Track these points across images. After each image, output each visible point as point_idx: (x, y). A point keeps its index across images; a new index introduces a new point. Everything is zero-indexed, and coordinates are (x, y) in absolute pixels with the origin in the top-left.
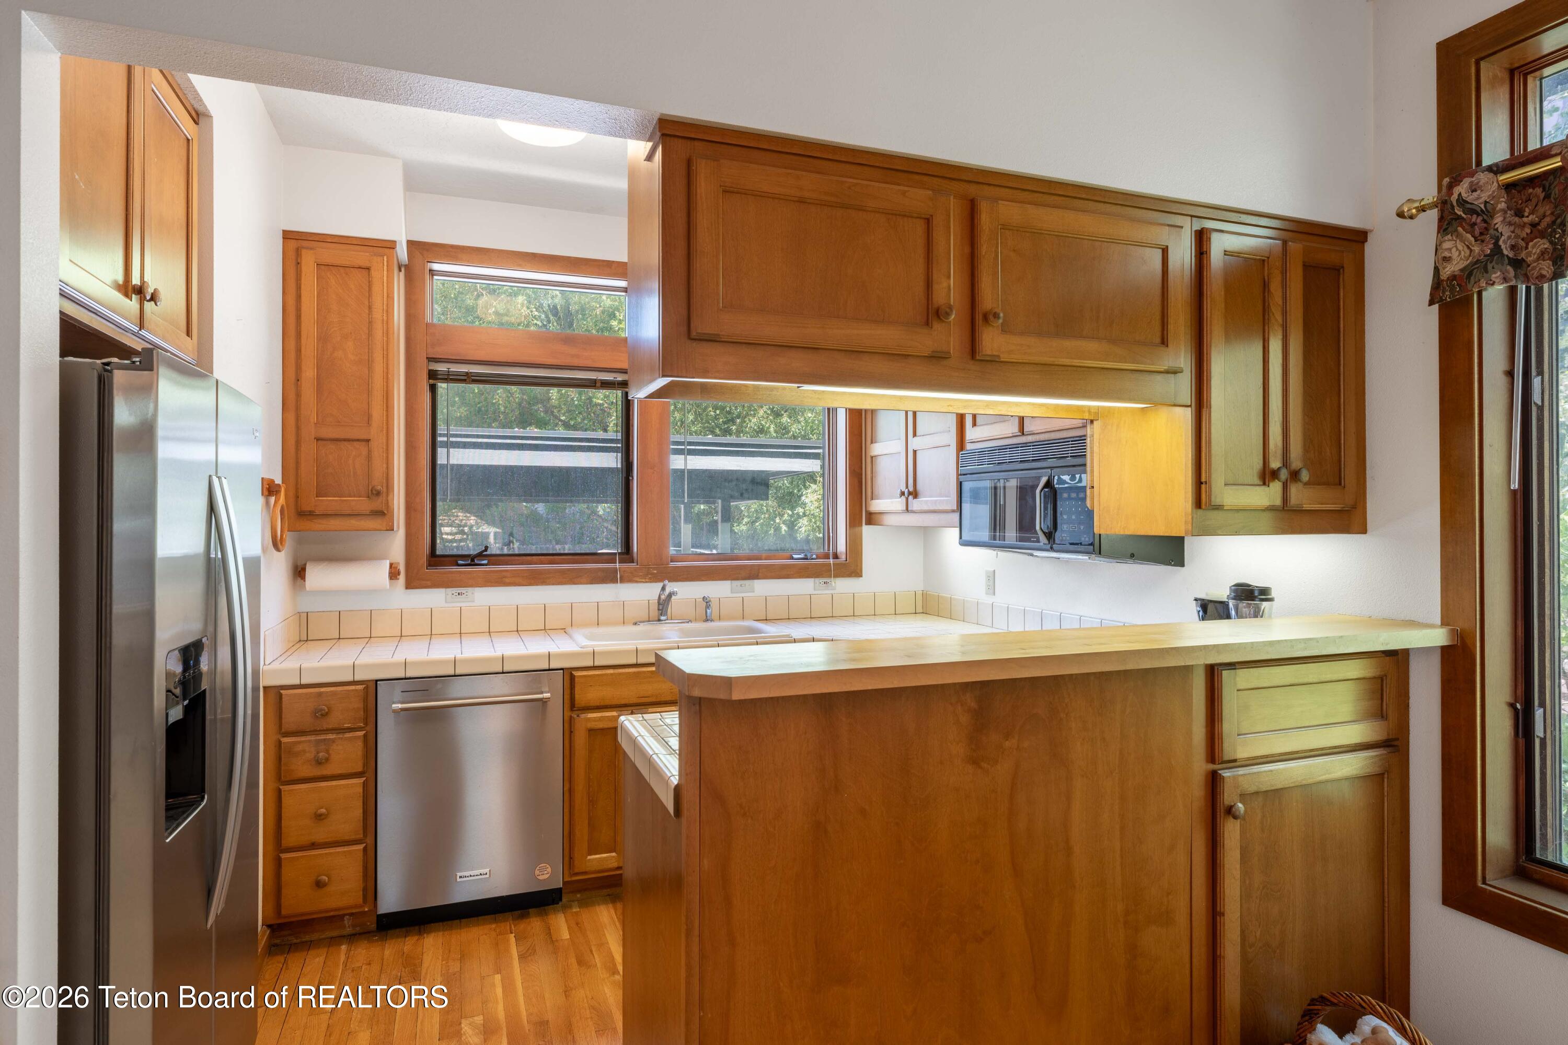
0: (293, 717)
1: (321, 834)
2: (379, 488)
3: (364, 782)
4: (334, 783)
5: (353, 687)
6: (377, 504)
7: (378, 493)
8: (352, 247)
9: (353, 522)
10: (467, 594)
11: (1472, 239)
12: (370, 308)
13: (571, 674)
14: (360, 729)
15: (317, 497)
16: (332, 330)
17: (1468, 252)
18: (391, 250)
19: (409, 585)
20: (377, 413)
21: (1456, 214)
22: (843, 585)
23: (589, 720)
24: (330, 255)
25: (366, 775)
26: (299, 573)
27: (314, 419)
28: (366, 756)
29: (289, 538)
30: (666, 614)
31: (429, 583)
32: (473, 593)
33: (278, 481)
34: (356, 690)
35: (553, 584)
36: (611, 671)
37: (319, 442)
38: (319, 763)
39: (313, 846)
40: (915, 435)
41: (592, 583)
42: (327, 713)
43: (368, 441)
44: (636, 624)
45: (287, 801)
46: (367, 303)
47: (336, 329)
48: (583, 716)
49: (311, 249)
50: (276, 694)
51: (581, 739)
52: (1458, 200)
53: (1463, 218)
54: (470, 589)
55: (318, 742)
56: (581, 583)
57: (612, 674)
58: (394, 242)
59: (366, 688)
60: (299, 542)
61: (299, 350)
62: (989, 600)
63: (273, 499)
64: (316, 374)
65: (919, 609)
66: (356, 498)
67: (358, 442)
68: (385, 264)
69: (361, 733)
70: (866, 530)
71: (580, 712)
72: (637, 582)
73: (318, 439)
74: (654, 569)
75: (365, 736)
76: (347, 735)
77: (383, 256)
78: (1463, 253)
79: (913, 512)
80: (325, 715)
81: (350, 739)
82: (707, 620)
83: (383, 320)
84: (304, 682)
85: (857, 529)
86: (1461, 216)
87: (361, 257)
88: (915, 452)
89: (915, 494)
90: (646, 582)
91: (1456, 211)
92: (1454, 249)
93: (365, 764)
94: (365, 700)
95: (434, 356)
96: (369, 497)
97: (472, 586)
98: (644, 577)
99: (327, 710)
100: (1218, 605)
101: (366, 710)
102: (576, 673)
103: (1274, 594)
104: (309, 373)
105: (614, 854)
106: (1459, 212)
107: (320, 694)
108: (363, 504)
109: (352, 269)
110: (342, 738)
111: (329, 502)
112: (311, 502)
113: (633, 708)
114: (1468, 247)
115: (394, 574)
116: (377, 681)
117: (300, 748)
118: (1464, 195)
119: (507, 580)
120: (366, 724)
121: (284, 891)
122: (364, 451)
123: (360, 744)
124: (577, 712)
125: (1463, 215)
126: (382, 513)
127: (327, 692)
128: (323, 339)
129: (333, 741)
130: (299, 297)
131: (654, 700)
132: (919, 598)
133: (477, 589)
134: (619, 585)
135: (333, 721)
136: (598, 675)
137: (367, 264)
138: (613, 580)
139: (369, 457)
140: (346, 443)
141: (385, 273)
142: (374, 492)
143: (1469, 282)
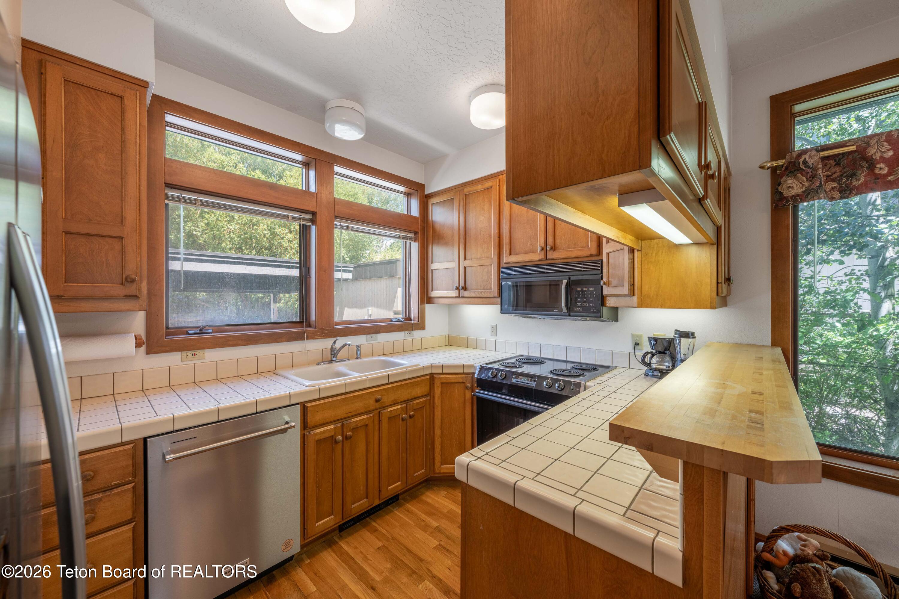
2: (133, 277)
3: (133, 527)
4: (101, 537)
5: (121, 448)
6: (131, 290)
8: (104, 75)
9: (106, 305)
10: (199, 354)
11: (806, 179)
12: (123, 130)
13: (304, 405)
14: (129, 483)
15: (65, 283)
16: (82, 141)
17: (801, 185)
18: (143, 89)
19: (149, 352)
20: (130, 216)
21: (800, 167)
22: (417, 334)
23: (317, 434)
24: (77, 75)
25: (136, 519)
27: (62, 214)
28: (136, 505)
30: (336, 357)
31: (167, 349)
32: (204, 353)
34: (125, 450)
35: (263, 343)
36: (329, 400)
37: (68, 235)
40: (465, 259)
41: (289, 341)
42: (93, 477)
43: (122, 238)
44: (318, 364)
46: (119, 124)
47: (87, 140)
48: (312, 432)
49: (58, 65)
51: (311, 448)
52: (803, 162)
53: (804, 170)
56: (282, 342)
57: (330, 402)
58: (147, 83)
59: (135, 446)
62: (493, 339)
64: (64, 175)
65: (447, 344)
66: (109, 285)
67: (110, 239)
68: (138, 97)
69: (131, 486)
70: (427, 306)
71: (310, 430)
72: (316, 339)
73: (66, 233)
74: (326, 330)
75: (134, 487)
76: (115, 491)
77: (136, 91)
78: (798, 186)
79: (463, 297)
81: (119, 494)
82: (357, 358)
83: (136, 142)
85: (423, 305)
86: (803, 168)
87: (115, 87)
88: (465, 268)
89: (465, 288)
90: (322, 338)
91: (801, 166)
92: (794, 184)
93: (135, 511)
94: (134, 456)
95: (171, 183)
96: (122, 284)
97: (204, 348)
98: (320, 335)
99: (93, 475)
100: (663, 340)
102: (308, 405)
103: (696, 335)
104: (57, 173)
105: (332, 517)
106: (802, 167)
108: (118, 290)
109: (104, 94)
110: (109, 495)
111: (80, 287)
112: (59, 287)
113: (342, 421)
114: (801, 183)
116: (145, 440)
118: (807, 159)
119: (231, 343)
120: (134, 477)
122: (119, 247)
123: (129, 496)
124: (308, 430)
125: (804, 168)
126: (136, 297)
127: (92, 458)
128: (72, 146)
129: (100, 500)
131: (355, 414)
132: (447, 338)
133: (206, 350)
134: (306, 341)
136: (322, 404)
137: (121, 94)
138: (302, 338)
139: (123, 252)
140: (97, 238)
141: (138, 105)
142: (129, 280)
143: (807, 198)
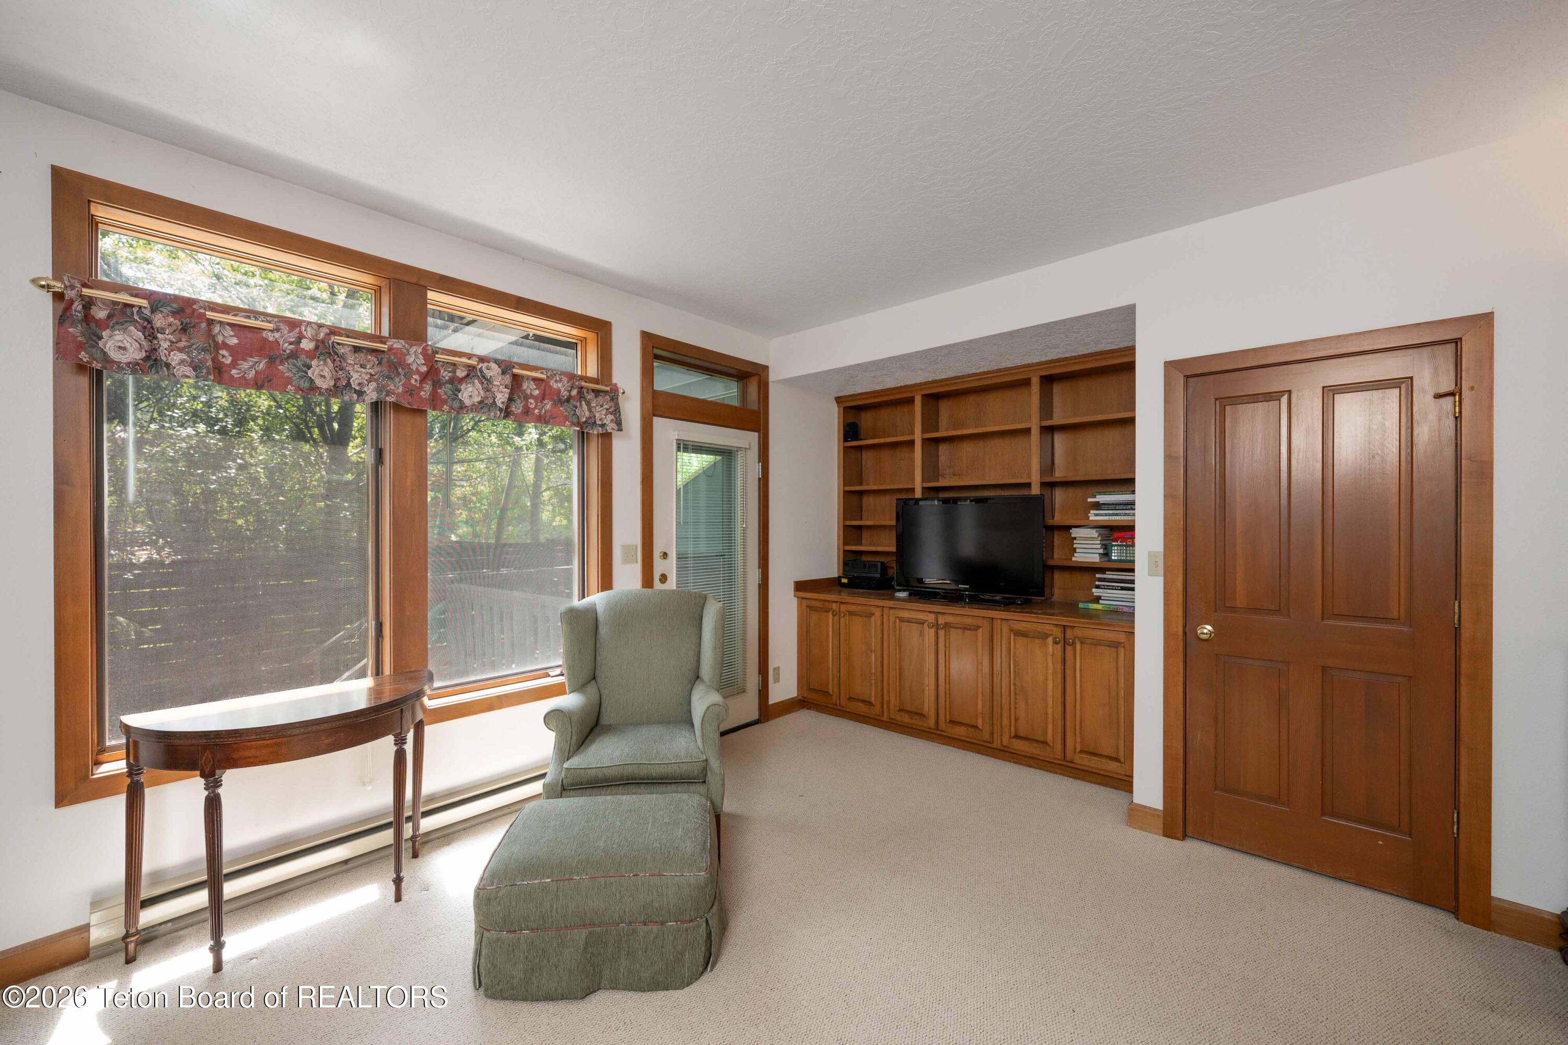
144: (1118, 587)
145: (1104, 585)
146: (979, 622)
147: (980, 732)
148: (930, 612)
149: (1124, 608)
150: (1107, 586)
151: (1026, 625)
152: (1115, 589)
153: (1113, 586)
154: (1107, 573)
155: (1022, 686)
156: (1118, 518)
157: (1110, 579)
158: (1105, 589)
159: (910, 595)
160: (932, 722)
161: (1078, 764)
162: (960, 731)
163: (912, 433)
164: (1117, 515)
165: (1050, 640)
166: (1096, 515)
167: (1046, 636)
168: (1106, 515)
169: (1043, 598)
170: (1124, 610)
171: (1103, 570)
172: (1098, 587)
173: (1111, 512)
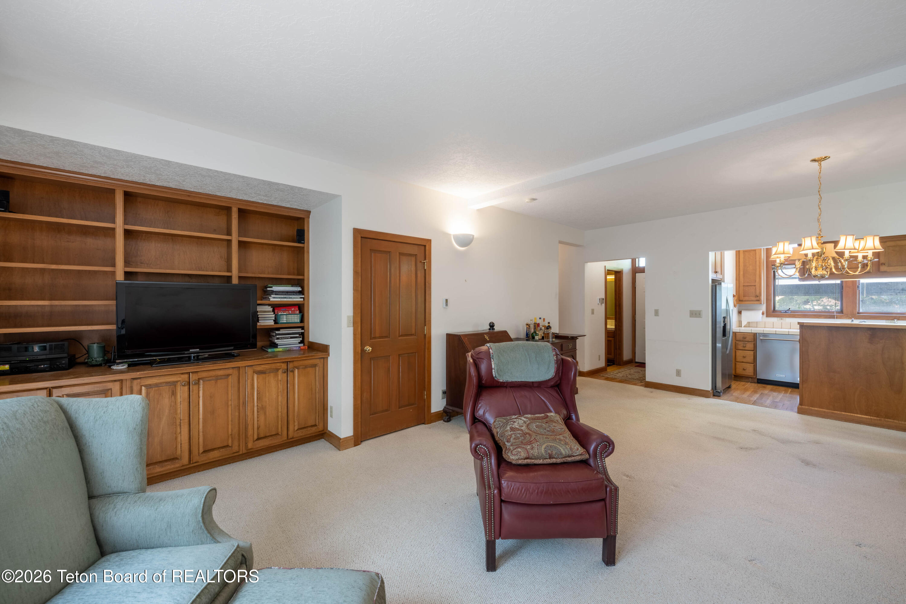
0: (738, 338)
1: (744, 360)
4: (747, 351)
5: (751, 334)
6: (758, 298)
7: (758, 296)
9: (753, 302)
12: (756, 258)
16: (747, 264)
19: (767, 316)
20: (757, 280)
25: (754, 351)
26: (740, 313)
27: (743, 282)
28: (754, 347)
29: (737, 305)
31: (773, 317)
33: (735, 294)
38: (744, 347)
39: (743, 362)
43: (755, 285)
45: (737, 353)
50: (735, 334)
54: (785, 318)
55: (743, 343)
59: (754, 335)
60: (740, 306)
61: (739, 269)
63: (734, 298)
66: (753, 297)
67: (753, 286)
69: (753, 343)
72: (843, 319)
73: (744, 286)
74: (850, 315)
80: (745, 338)
81: (751, 344)
83: (759, 260)
84: (741, 331)
93: (754, 349)
94: (754, 336)
96: (755, 297)
98: (846, 317)
101: (754, 338)
104: (742, 273)
107: (744, 334)
108: (755, 299)
110: (749, 343)
111: (746, 298)
112: (742, 298)
115: (763, 314)
116: (756, 333)
117: (739, 344)
119: (796, 316)
120: (754, 341)
121: (737, 369)
122: (755, 288)
123: (753, 345)
126: (759, 300)
128: (745, 266)
129: (747, 343)
130: (739, 258)
133: (787, 318)
135: (747, 339)
138: (833, 318)
139: (755, 289)
140: (750, 286)
144: (289, 337)
145: (281, 337)
146: (230, 371)
147: (230, 448)
148: (182, 374)
149: (294, 348)
150: (283, 337)
151: (265, 366)
152: (288, 339)
153: (286, 337)
154: (281, 330)
155: (262, 406)
156: (285, 300)
157: (287, 333)
158: (282, 339)
159: (129, 366)
160: (185, 460)
161: (296, 437)
162: (215, 455)
163: (114, 222)
164: (285, 298)
165: (280, 371)
166: (274, 298)
167: (277, 370)
168: (279, 298)
169: (256, 349)
170: (294, 349)
171: (278, 329)
172: (278, 339)
173: (282, 296)
